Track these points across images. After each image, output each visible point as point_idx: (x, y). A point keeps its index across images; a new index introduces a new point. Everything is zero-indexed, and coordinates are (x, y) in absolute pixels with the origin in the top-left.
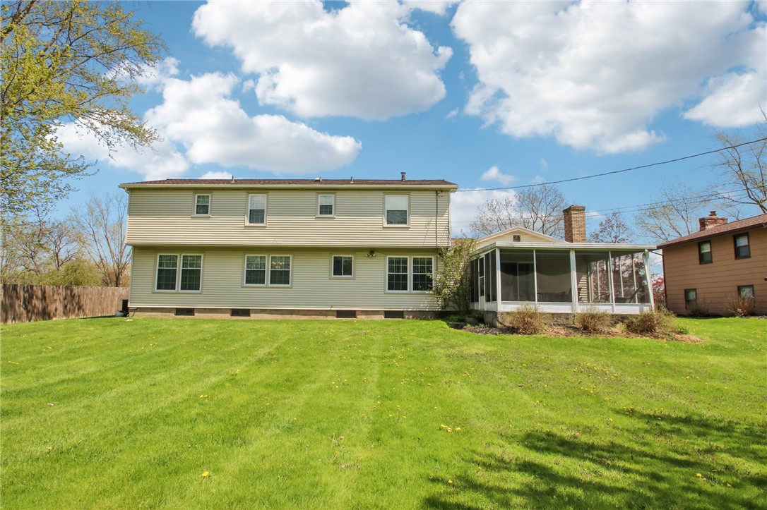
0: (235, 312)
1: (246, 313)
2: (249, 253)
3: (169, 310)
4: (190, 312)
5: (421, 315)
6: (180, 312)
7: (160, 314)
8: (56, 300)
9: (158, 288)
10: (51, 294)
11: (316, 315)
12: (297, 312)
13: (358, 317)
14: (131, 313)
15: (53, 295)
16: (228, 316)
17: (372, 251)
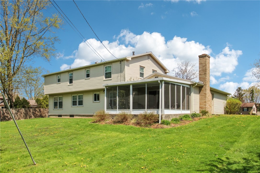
0: (71, 116)
2: (73, 95)
3: (57, 115)
4: (61, 116)
8: (45, 113)
9: (54, 108)
10: (43, 111)
15: (44, 111)
16: (69, 117)
17: (104, 90)
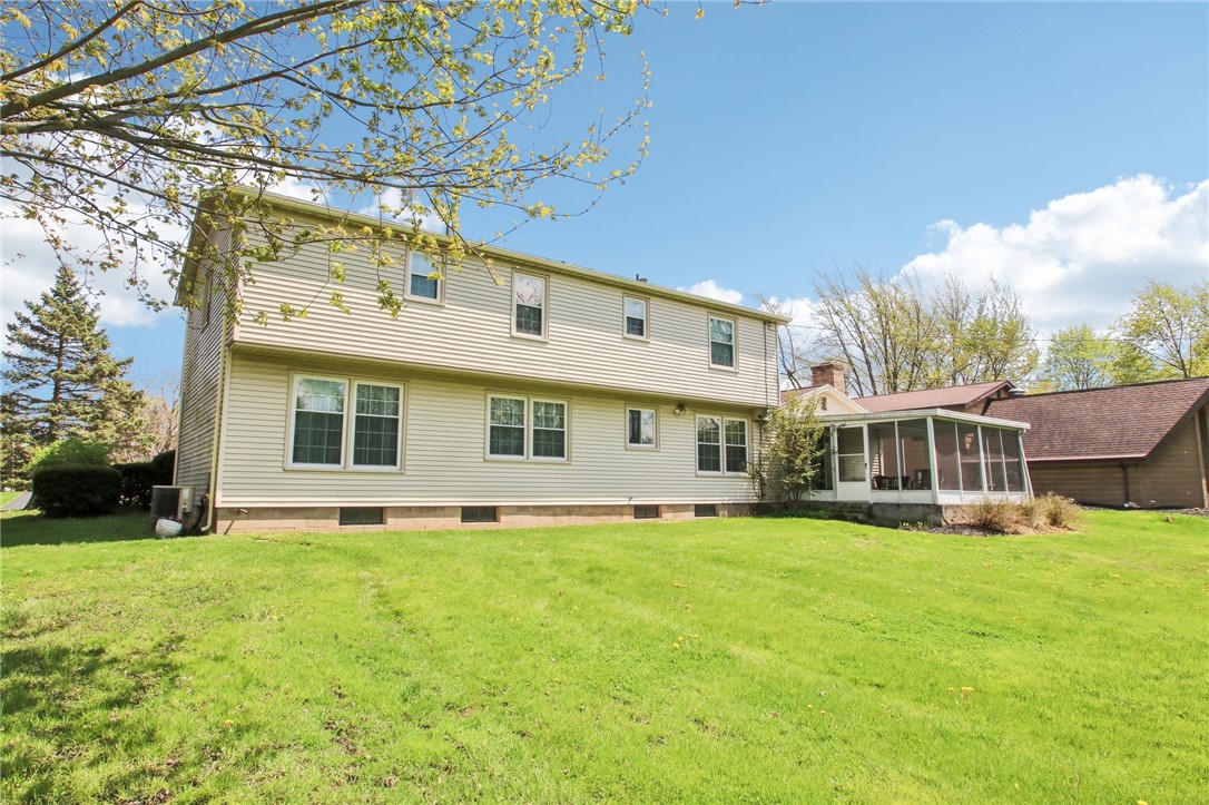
0: (469, 514)
1: (490, 514)
2: (495, 392)
3: (325, 513)
4: (375, 515)
5: (736, 510)
6: (349, 516)
7: (304, 521)
9: (296, 459)
11: (606, 514)
12: (577, 510)
13: (664, 515)
14: (222, 524)
16: (455, 522)
17: (682, 404)
